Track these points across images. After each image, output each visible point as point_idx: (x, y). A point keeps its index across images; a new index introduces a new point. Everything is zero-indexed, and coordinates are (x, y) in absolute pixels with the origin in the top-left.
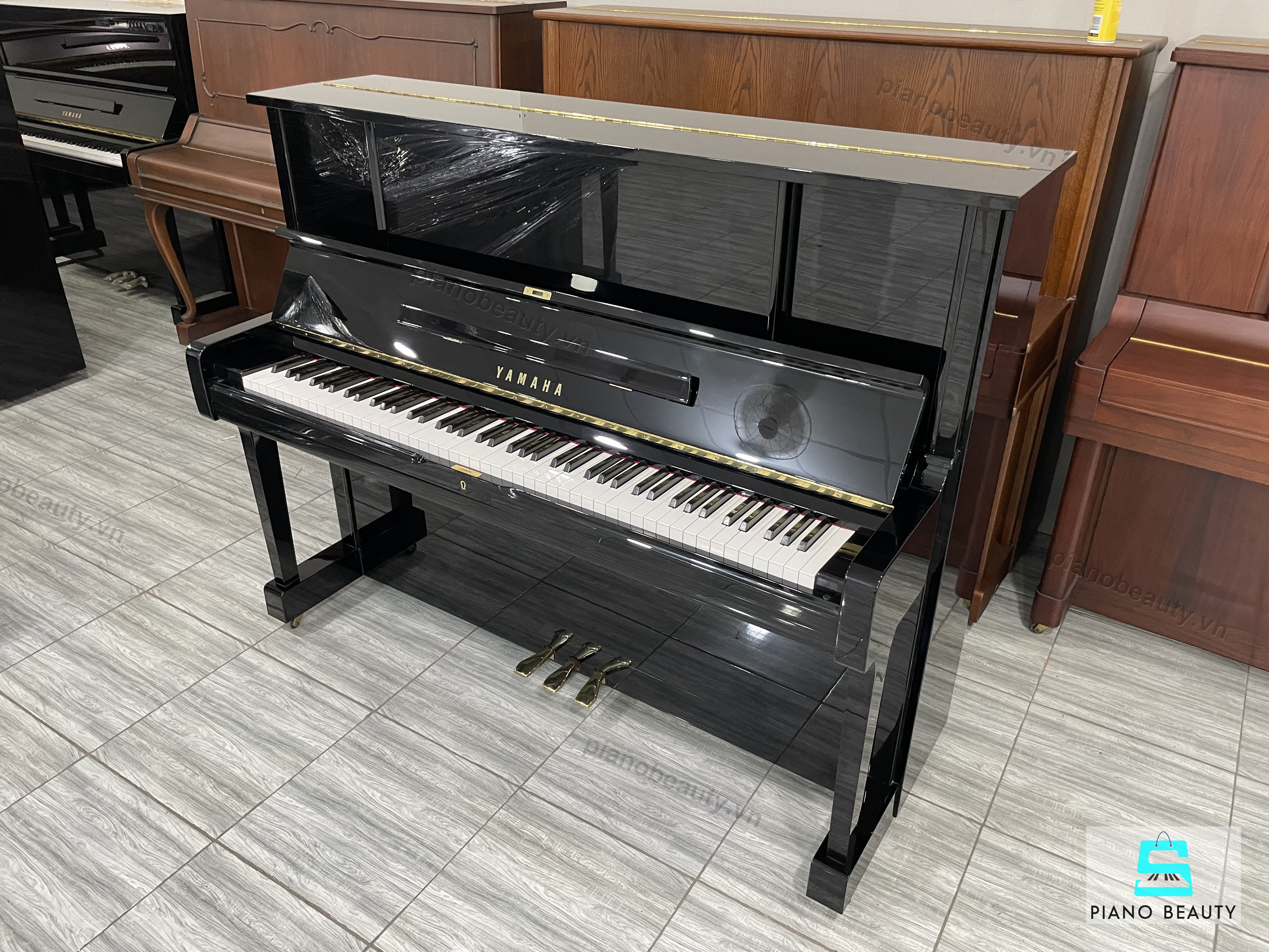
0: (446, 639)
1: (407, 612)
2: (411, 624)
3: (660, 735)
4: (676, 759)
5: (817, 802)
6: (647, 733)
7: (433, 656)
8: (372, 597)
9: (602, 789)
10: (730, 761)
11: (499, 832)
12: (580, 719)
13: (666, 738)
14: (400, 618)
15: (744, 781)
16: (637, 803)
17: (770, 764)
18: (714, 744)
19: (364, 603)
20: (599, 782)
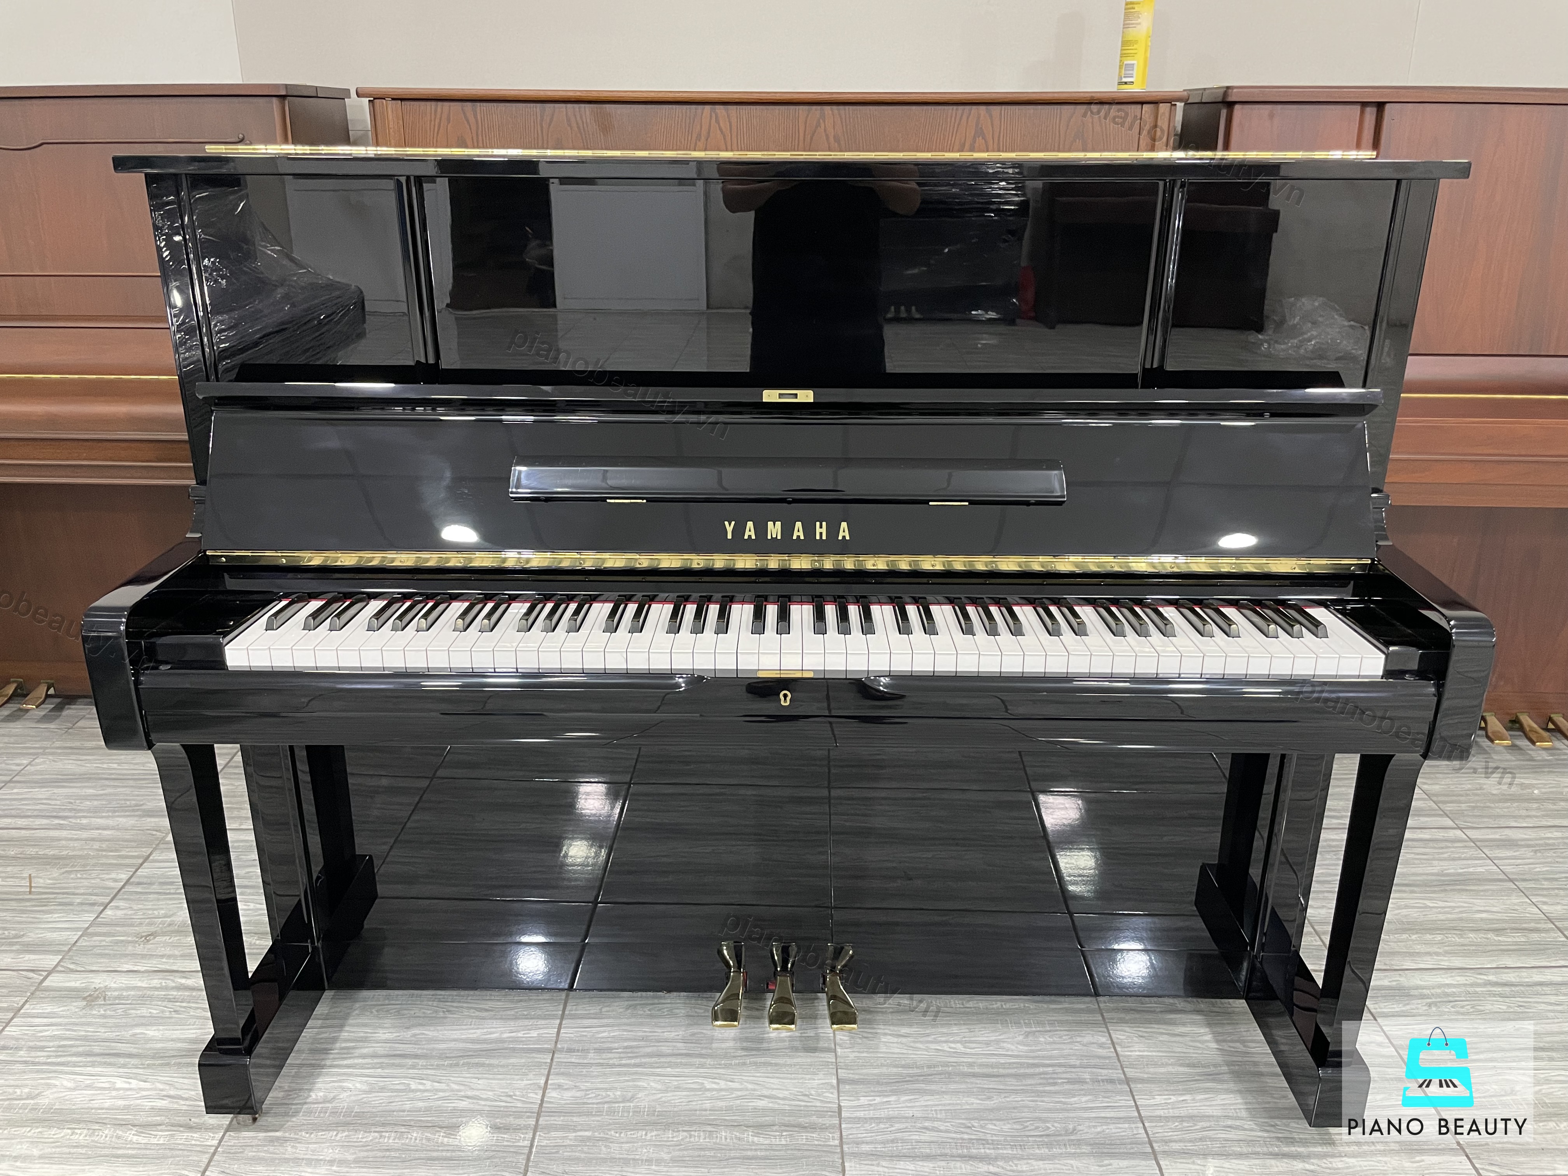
1: (431, 1019)
2: (457, 1035)
3: (945, 1030)
4: (992, 1049)
5: (1184, 1024)
6: (928, 1035)
7: (539, 1065)
8: (351, 1021)
9: (947, 1131)
10: (1051, 1023)
13: (955, 1029)
14: (431, 1032)
15: (1088, 1039)
16: (1007, 1127)
19: (344, 1035)
20: (936, 1124)
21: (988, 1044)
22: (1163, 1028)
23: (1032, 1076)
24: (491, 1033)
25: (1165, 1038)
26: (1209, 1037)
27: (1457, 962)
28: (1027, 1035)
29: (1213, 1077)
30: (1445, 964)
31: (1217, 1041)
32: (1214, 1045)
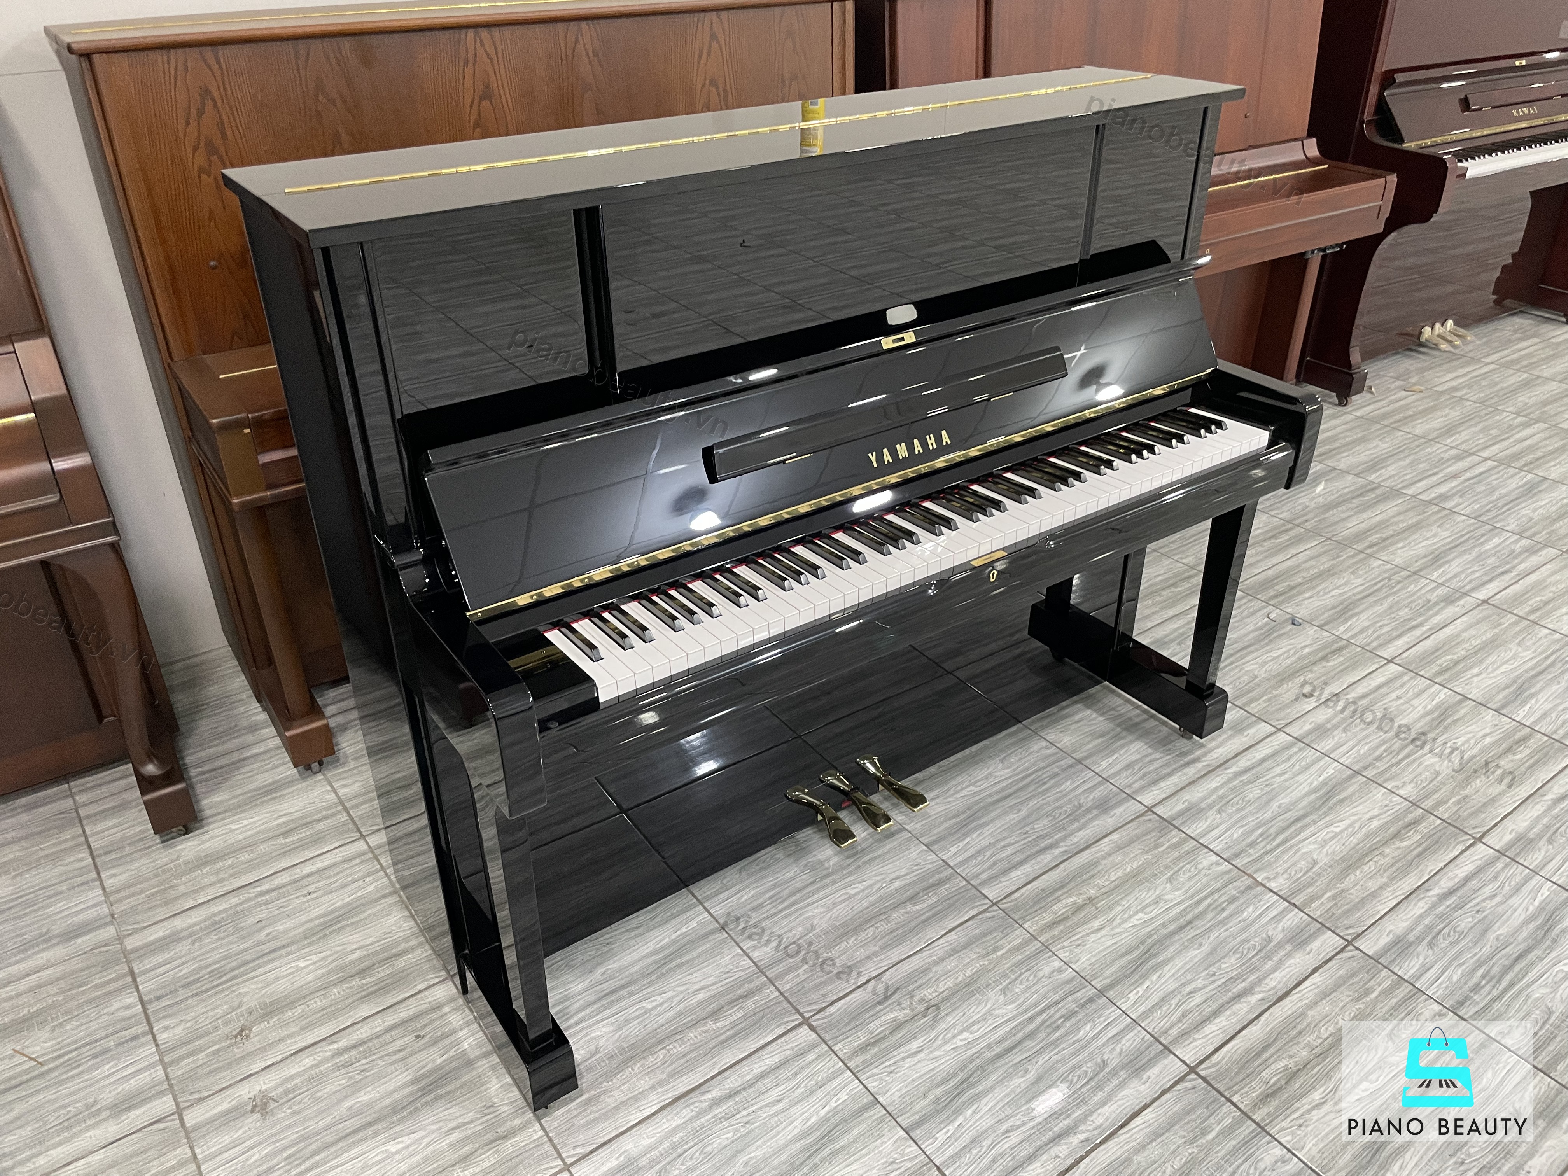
0: (693, 924)
1: (604, 957)
2: (636, 956)
3: (954, 783)
4: (992, 781)
5: (1076, 713)
6: (948, 790)
7: (723, 942)
9: (1017, 842)
10: (1008, 747)
11: (1056, 933)
12: (906, 835)
13: (959, 779)
14: (613, 965)
15: (1036, 747)
16: (1045, 822)
17: (1019, 725)
18: (981, 751)
20: (1007, 841)
21: (986, 778)
22: (1068, 721)
23: (1028, 785)
24: (661, 941)
25: (1073, 727)
26: (1095, 715)
27: (1171, 612)
28: (1002, 761)
29: (1117, 737)
30: (1166, 617)
31: (1102, 715)
32: (1101, 719)
